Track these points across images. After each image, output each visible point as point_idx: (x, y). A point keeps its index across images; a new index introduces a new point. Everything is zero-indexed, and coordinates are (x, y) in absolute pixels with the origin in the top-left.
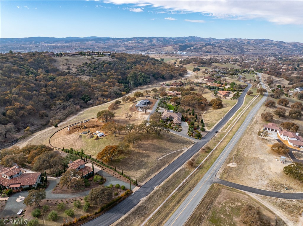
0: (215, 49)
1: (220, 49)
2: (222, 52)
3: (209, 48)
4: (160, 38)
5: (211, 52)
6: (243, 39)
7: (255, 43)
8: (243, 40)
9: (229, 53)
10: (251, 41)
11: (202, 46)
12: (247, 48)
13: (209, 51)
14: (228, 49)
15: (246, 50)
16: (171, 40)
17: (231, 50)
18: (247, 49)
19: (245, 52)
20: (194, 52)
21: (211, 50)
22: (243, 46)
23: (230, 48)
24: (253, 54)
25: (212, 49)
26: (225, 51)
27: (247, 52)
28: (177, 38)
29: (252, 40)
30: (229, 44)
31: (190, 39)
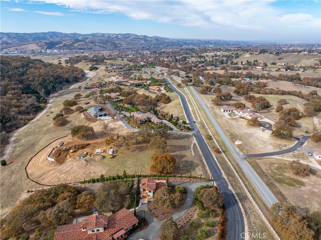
0: (88, 45)
1: (94, 45)
2: (97, 48)
3: (82, 44)
4: (10, 33)
5: (85, 49)
6: (110, 34)
7: (123, 37)
8: (111, 35)
9: (104, 49)
10: (119, 36)
11: (72, 42)
12: (119, 42)
13: (82, 48)
14: (101, 45)
15: (119, 46)
16: (27, 36)
17: (104, 46)
18: (119, 44)
19: (119, 47)
20: (66, 49)
21: (84, 47)
22: (114, 42)
23: (103, 43)
24: (126, 49)
25: (85, 45)
26: (99, 47)
27: (120, 47)
28: (33, 33)
29: (119, 34)
30: (100, 40)
31: (51, 34)
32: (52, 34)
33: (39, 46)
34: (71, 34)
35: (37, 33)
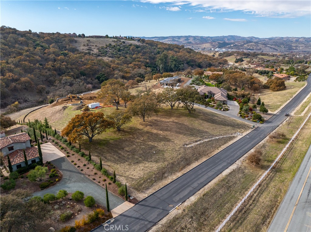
0: (258, 46)
1: (264, 46)
2: (266, 49)
3: (251, 45)
4: (197, 36)
5: (254, 49)
6: (290, 37)
7: (305, 41)
8: (291, 39)
9: (275, 51)
10: (300, 40)
11: (243, 43)
12: (296, 45)
13: (251, 48)
14: (273, 46)
15: (294, 48)
16: (209, 38)
17: (276, 48)
18: (296, 46)
19: (294, 49)
20: (234, 49)
21: (253, 47)
22: (291, 44)
23: (275, 45)
24: (303, 52)
25: (255, 46)
26: (269, 48)
27: (295, 49)
28: (215, 37)
29: (301, 38)
30: (274, 42)
31: (229, 38)
32: (231, 37)
33: (212, 45)
34: (249, 37)
35: (218, 37)
